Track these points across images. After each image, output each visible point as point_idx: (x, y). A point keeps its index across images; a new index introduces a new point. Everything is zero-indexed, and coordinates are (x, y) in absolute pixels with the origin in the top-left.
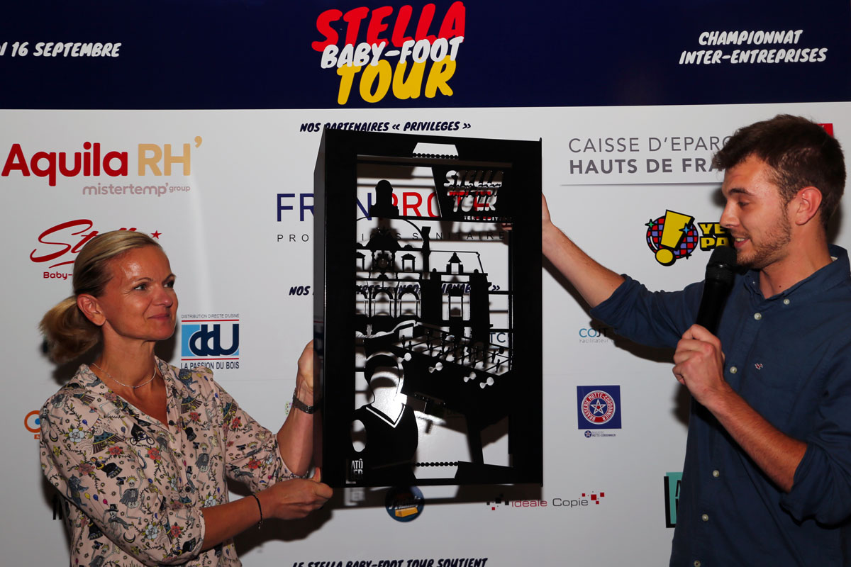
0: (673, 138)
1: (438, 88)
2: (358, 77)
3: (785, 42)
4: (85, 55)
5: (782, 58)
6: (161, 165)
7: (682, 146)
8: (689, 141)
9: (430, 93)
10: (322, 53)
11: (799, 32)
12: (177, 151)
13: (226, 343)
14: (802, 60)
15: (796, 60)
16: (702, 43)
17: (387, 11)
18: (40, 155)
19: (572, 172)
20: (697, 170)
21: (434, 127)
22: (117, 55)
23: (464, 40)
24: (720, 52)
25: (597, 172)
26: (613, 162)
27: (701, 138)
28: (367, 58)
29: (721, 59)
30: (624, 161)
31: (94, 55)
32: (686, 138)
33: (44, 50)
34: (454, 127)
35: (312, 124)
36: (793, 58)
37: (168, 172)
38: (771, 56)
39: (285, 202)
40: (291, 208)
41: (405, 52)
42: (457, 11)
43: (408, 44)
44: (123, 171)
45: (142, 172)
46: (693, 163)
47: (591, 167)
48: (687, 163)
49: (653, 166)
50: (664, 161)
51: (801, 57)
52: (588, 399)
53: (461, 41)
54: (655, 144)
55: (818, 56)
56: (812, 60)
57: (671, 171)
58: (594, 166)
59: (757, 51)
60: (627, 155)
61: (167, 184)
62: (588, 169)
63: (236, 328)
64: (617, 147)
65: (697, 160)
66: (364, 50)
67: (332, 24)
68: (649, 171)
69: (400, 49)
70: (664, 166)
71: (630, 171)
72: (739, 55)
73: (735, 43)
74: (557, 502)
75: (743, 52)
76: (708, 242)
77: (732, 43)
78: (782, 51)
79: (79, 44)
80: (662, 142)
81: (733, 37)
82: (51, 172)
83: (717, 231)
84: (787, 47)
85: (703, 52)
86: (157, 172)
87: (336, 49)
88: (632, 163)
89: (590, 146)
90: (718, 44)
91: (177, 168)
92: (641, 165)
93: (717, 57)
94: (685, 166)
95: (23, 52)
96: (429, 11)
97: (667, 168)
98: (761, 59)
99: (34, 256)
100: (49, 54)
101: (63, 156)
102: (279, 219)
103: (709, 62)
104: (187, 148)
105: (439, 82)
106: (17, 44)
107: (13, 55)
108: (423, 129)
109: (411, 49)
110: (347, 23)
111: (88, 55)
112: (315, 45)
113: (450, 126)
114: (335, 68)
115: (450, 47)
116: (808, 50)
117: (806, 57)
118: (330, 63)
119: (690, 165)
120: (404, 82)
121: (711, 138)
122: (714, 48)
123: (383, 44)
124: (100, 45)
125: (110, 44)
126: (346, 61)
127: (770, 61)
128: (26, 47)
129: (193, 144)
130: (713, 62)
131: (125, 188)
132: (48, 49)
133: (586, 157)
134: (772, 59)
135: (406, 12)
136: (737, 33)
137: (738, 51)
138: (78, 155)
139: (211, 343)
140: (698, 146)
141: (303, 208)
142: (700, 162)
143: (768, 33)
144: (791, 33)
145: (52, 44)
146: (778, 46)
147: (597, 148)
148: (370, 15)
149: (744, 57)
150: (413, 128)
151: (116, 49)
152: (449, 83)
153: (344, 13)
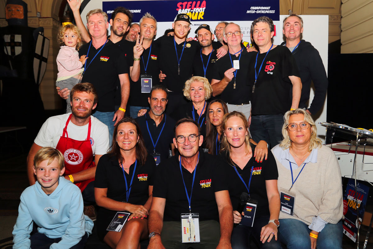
4: (134, 12)
8: (248, 28)
9: (199, 19)
10: (178, 11)
11: (270, 7)
15: (269, 13)
16: (251, 9)
17: (191, 2)
23: (206, 8)
24: (254, 11)
28: (187, 12)
31: (136, 12)
41: (194, 11)
42: (204, 2)
43: (195, 9)
56: (272, 13)
59: (262, 11)
66: (186, 10)
67: (180, 5)
77: (257, 9)
78: (266, 11)
79: (133, 10)
80: (243, 28)
84: (267, 10)
85: (251, 11)
87: (181, 10)
94: (247, 33)
96: (199, 2)
103: (252, 13)
105: (201, 16)
112: (177, 9)
115: (203, 9)
116: (271, 11)
118: (180, 13)
120: (194, 16)
122: (254, 10)
123: (190, 9)
124: (137, 10)
126: (183, 12)
127: (264, 13)
135: (194, 3)
136: (258, 7)
143: (264, 7)
144: (268, 7)
146: (266, 10)
148: (187, 3)
149: (259, 12)
150: (196, 25)
151: (140, 11)
152: (203, 16)
153: (182, 3)
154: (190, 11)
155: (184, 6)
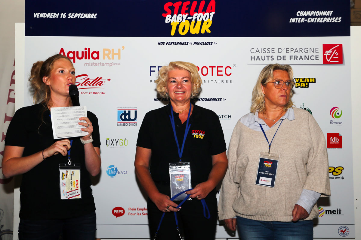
0: (286, 49)
1: (205, 30)
2: (178, 26)
3: (327, 15)
4: (85, 18)
5: (325, 21)
6: (110, 56)
7: (290, 51)
8: (292, 49)
9: (203, 32)
10: (166, 17)
11: (332, 12)
12: (116, 51)
13: (132, 117)
14: (332, 22)
15: (330, 22)
16: (298, 15)
17: (188, 3)
18: (70, 52)
19: (251, 60)
20: (295, 60)
21: (204, 44)
22: (96, 18)
23: (215, 13)
24: (304, 18)
25: (260, 60)
26: (266, 56)
27: (296, 49)
28: (181, 20)
29: (304, 21)
30: (269, 56)
31: (88, 18)
32: (291, 49)
33: (71, 16)
34: (211, 44)
35: (162, 42)
36: (329, 21)
37: (113, 58)
38: (322, 20)
39: (153, 69)
40: (155, 71)
42: (213, 3)
44: (98, 58)
45: (104, 58)
46: (293, 57)
47: (258, 58)
48: (291, 57)
49: (279, 58)
50: (283, 56)
51: (332, 20)
53: (214, 14)
54: (280, 51)
55: (338, 20)
56: (336, 22)
57: (285, 60)
58: (259, 58)
59: (317, 18)
60: (271, 54)
61: (113, 62)
62: (257, 59)
63: (136, 112)
64: (267, 51)
65: (295, 56)
66: (180, 17)
67: (169, 7)
68: (278, 60)
69: (193, 16)
70: (283, 58)
71: (271, 60)
72: (310, 19)
73: (309, 15)
75: (312, 18)
76: (298, 85)
77: (308, 15)
78: (326, 18)
79: (83, 14)
80: (283, 49)
81: (309, 13)
82: (74, 58)
83: (301, 81)
85: (298, 18)
86: (109, 58)
87: (170, 16)
88: (272, 57)
89: (258, 51)
90: (303, 15)
91: (116, 57)
92: (275, 58)
93: (303, 20)
95: (64, 17)
96: (203, 3)
97: (284, 59)
98: (318, 21)
100: (73, 17)
101: (78, 52)
102: (151, 75)
103: (300, 22)
104: (119, 50)
105: (206, 28)
106: (62, 14)
107: (61, 18)
108: (200, 44)
109: (196, 16)
110: (174, 7)
111: (86, 18)
112: (163, 15)
113: (210, 43)
114: (170, 23)
115: (210, 16)
116: (335, 18)
117: (334, 20)
118: (168, 21)
119: (292, 58)
120: (194, 28)
121: (300, 48)
122: (302, 17)
123: (187, 15)
124: (90, 14)
125: (93, 14)
126: (174, 20)
127: (321, 22)
128: (65, 15)
129: (121, 49)
130: (301, 22)
131: (98, 64)
132: (72, 15)
133: (256, 56)
134: (322, 21)
135: (195, 3)
136: (310, 12)
137: (310, 18)
138: (83, 52)
139: (127, 117)
140: (295, 51)
142: (296, 57)
143: (321, 12)
144: (329, 12)
145: (74, 14)
146: (324, 17)
147: (260, 52)
148: (182, 4)
149: (312, 20)
150: (197, 44)
151: (95, 16)
153: (173, 4)
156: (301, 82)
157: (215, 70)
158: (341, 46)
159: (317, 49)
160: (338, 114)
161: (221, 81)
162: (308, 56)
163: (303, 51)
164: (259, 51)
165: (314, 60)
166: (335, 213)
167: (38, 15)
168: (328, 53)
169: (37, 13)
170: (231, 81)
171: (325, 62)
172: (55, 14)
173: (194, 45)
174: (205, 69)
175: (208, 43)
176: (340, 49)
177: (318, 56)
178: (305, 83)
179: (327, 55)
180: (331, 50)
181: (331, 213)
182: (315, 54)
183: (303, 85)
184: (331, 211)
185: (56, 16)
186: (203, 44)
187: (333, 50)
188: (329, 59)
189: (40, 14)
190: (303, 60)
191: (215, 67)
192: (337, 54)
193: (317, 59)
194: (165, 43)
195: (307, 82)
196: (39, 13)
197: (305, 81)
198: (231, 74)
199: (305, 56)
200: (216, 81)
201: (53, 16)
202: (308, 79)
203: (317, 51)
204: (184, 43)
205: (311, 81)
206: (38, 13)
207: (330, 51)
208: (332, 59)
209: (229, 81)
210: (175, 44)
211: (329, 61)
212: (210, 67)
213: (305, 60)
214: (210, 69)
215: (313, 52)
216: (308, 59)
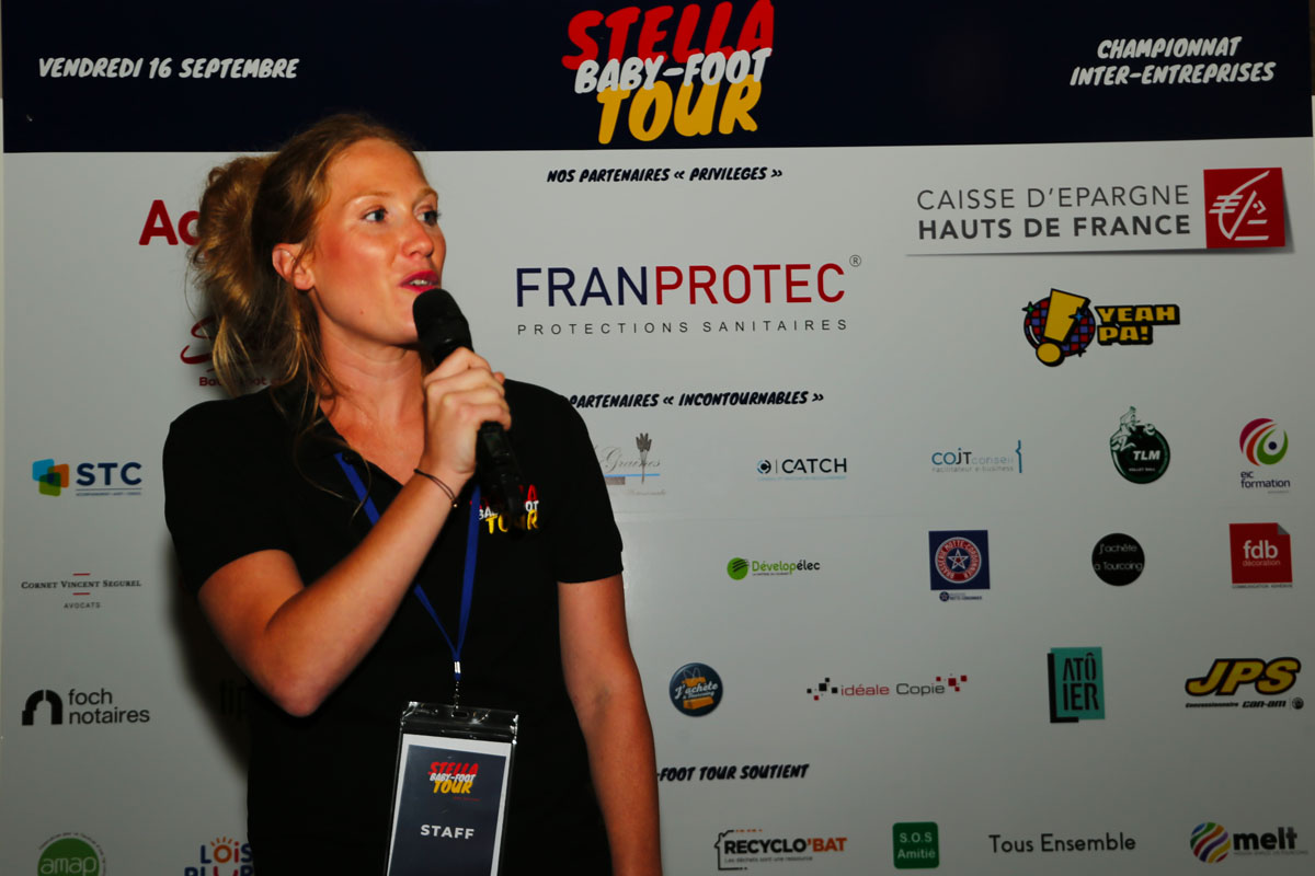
0: (1061, 190)
1: (737, 122)
2: (626, 106)
3: (1217, 54)
4: (250, 75)
5: (1213, 76)
7: (1073, 200)
8: (1083, 193)
9: (726, 128)
10: (576, 71)
11: (1236, 40)
14: (1240, 79)
15: (1232, 79)
16: (1102, 55)
17: (666, 12)
18: (191, 216)
19: (922, 237)
20: (1094, 234)
21: (732, 175)
22: (294, 75)
23: (773, 53)
24: (1127, 68)
25: (956, 237)
26: (979, 222)
27: (1099, 189)
28: (638, 80)
29: (1127, 78)
30: (993, 221)
31: (262, 76)
32: (1078, 189)
33: (192, 68)
34: (759, 174)
35: (563, 172)
36: (1229, 76)
38: (1197, 73)
39: (528, 279)
40: (535, 288)
41: (691, 71)
42: (763, 13)
43: (694, 59)
46: (1088, 223)
47: (949, 230)
48: (1080, 223)
49: (1033, 228)
50: (1049, 220)
51: (1239, 74)
52: (944, 549)
53: (768, 55)
54: (1036, 198)
55: (1262, 73)
56: (1255, 79)
58: (952, 228)
59: (1178, 67)
60: (998, 213)
62: (944, 233)
64: (984, 202)
65: (1094, 220)
66: (634, 67)
67: (591, 32)
68: (1028, 235)
70: (1049, 227)
71: (1002, 236)
72: (1153, 72)
73: (1147, 55)
74: (903, 689)
75: (1159, 68)
76: (1109, 333)
77: (1143, 55)
78: (1213, 67)
79: (241, 61)
80: (1046, 193)
81: (1145, 48)
83: (1122, 317)
84: (1220, 60)
85: (1103, 68)
87: (595, 66)
88: (1005, 224)
89: (946, 199)
90: (1125, 56)
92: (1017, 227)
93: (1123, 74)
94: (1077, 227)
95: (165, 72)
96: (723, 13)
97: (1053, 231)
98: (1184, 77)
99: (186, 355)
100: (201, 75)
102: (520, 303)
103: (1112, 83)
105: (739, 112)
106: (156, 61)
107: (152, 76)
108: (716, 178)
109: (699, 66)
110: (611, 30)
111: (254, 76)
112: (567, 61)
113: (754, 173)
114: (595, 92)
115: (753, 62)
116: (1248, 65)
117: (1246, 74)
118: (587, 85)
119: (1084, 227)
120: (690, 111)
121: (1114, 188)
122: (1119, 62)
123: (661, 59)
124: (270, 61)
125: (284, 61)
126: (610, 82)
127: (1196, 81)
128: (168, 65)
130: (1117, 82)
132: (198, 67)
133: (941, 217)
134: (1199, 77)
135: (692, 13)
136: (1150, 41)
137: (1152, 67)
140: (1095, 200)
141: (552, 287)
142: (1099, 223)
143: (1193, 41)
144: (1225, 41)
145: (203, 61)
146: (1207, 60)
147: (956, 203)
148: (642, 18)
149: (1160, 75)
150: (702, 176)
151: (291, 67)
152: (752, 113)
153: (606, 16)
154: (660, 77)
155: (619, 39)
156: (1120, 323)
157: (778, 278)
158: (1276, 174)
159: (1181, 190)
160: (1273, 446)
161: (801, 325)
162: (1148, 218)
163: (1126, 198)
164: (951, 203)
165: (1169, 232)
166: (1273, 847)
167: (57, 67)
168: (1226, 203)
169: (51, 60)
170: (842, 325)
171: (1216, 243)
172: (127, 61)
173: (691, 179)
174: (737, 279)
175: (748, 174)
176: (1271, 186)
177: (1187, 217)
178: (1138, 325)
179: (1220, 212)
180: (1239, 194)
181: (1256, 847)
182: (1174, 210)
183: (1129, 333)
184: (1254, 836)
185: (130, 68)
186: (729, 178)
187: (1246, 193)
188: (1228, 231)
189: (63, 64)
190: (1126, 233)
191: (777, 267)
192: (1263, 209)
193: (1183, 228)
194: (577, 176)
195: (1144, 323)
196: (62, 60)
197: (1139, 318)
198: (841, 294)
199: (1136, 220)
200: (782, 326)
201: (117, 71)
202: (1148, 311)
203: (1181, 199)
204: (651, 175)
205: (1160, 317)
206: (55, 58)
207: (1234, 195)
208: (1243, 230)
209: (834, 325)
210: (616, 180)
211: (1229, 236)
212: (757, 267)
213: (1135, 233)
214: (758, 278)
215: (1167, 202)
216: (1147, 231)
